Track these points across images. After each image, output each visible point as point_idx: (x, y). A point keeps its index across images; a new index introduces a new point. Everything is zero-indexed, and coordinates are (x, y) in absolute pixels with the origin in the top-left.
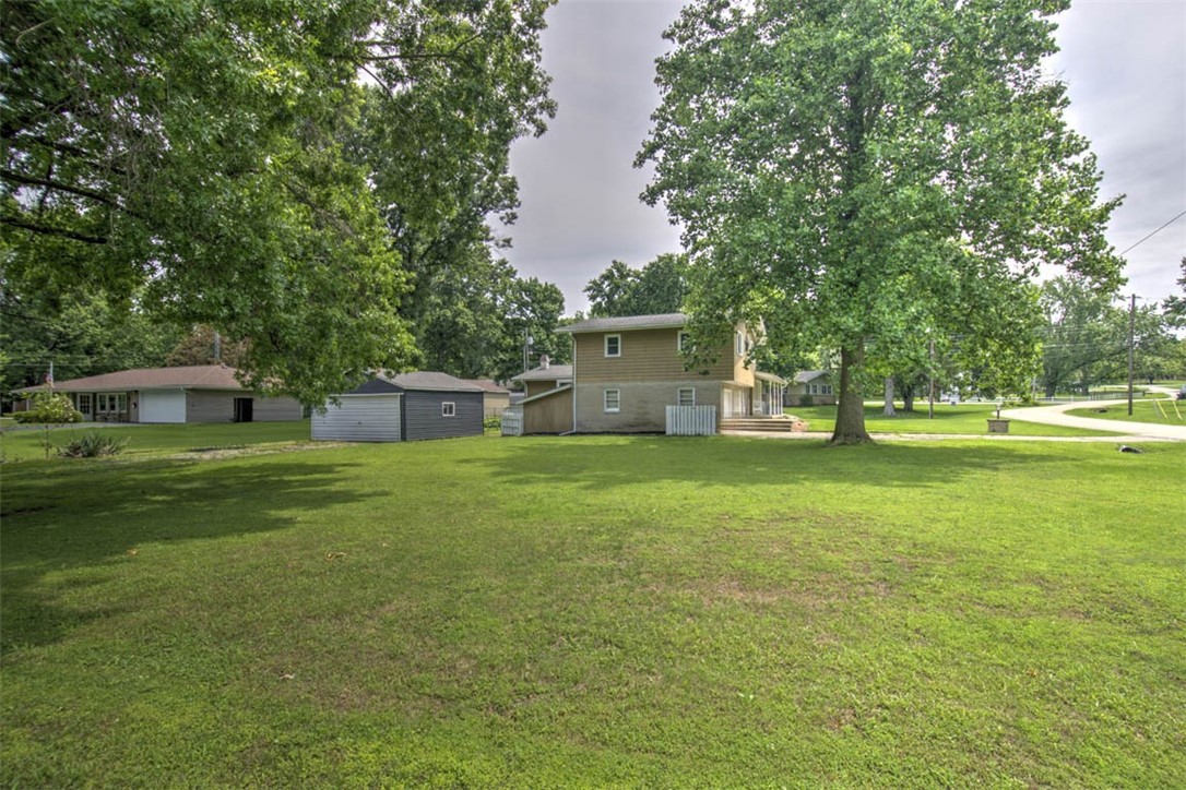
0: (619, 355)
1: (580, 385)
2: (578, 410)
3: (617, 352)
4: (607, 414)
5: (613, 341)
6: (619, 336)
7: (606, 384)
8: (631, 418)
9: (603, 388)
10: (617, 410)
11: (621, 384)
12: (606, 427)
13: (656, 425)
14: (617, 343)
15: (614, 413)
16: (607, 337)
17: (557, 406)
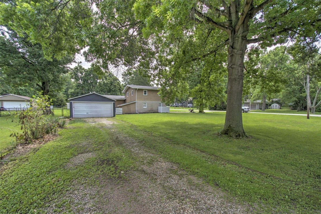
0: (147, 95)
1: (138, 101)
2: (137, 108)
3: (146, 94)
4: (144, 108)
5: (145, 92)
6: (147, 91)
7: (144, 101)
8: (149, 109)
9: (143, 102)
10: (146, 107)
11: (148, 102)
12: (144, 111)
13: (155, 111)
14: (146, 92)
15: (146, 108)
16: (144, 90)
17: (132, 107)
